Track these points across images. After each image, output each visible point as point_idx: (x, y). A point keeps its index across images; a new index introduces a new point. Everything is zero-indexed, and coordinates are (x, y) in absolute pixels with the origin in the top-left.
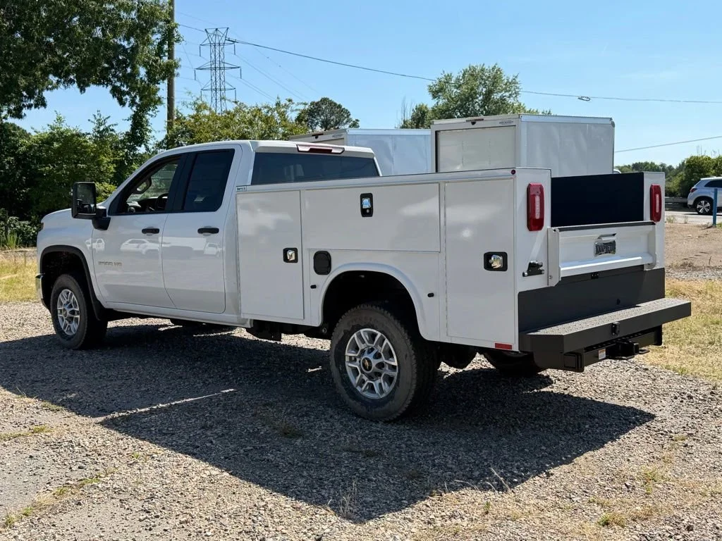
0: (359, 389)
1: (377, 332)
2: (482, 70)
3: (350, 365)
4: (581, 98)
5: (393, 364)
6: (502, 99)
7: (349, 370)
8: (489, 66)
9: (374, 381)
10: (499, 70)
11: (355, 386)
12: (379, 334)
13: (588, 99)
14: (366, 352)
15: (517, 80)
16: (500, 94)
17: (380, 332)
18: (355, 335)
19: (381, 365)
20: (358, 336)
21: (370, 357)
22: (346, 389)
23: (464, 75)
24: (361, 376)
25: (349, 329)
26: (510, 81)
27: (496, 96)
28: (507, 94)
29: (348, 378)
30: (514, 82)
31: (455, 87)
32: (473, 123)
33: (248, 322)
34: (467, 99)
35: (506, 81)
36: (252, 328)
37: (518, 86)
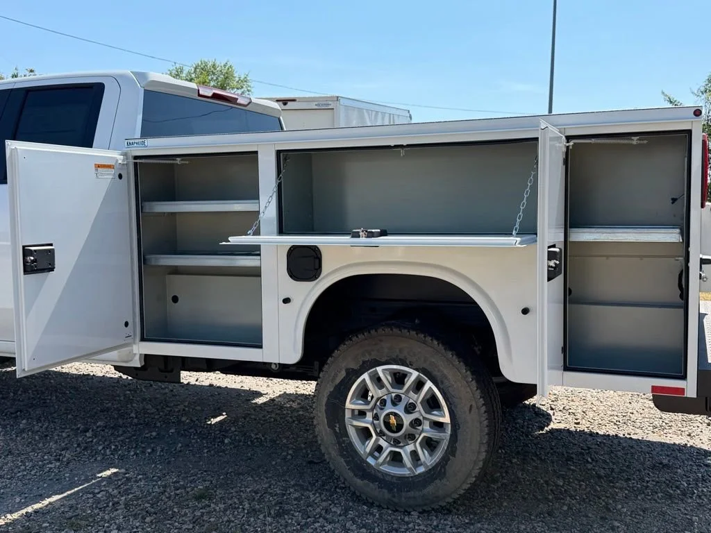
0: (371, 461)
1: (411, 371)
3: (356, 423)
5: (441, 420)
7: (352, 432)
8: (220, 62)
9: (401, 447)
11: (364, 457)
12: (415, 374)
14: (389, 403)
17: (417, 370)
18: (366, 376)
19: (416, 423)
20: (371, 378)
21: (400, 410)
22: (348, 463)
24: (377, 440)
25: (354, 366)
29: (351, 444)
33: (137, 358)
36: (142, 367)
37: (249, 84)
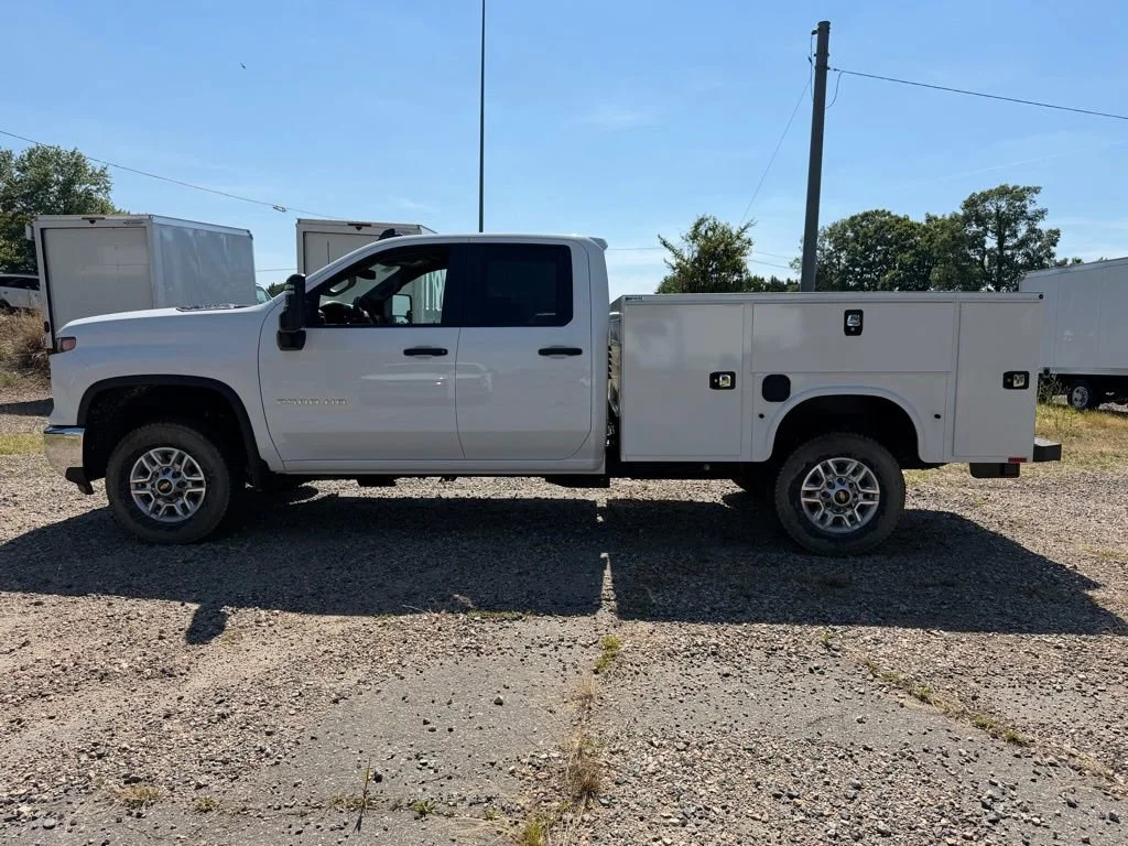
2: (58, 154)
4: (276, 208)
6: (88, 193)
10: (80, 156)
13: (284, 210)
15: (107, 172)
16: (83, 187)
23: (30, 155)
26: (97, 171)
27: (79, 189)
28: (94, 188)
30: (102, 174)
31: (18, 169)
32: (92, 221)
34: (39, 187)
35: (91, 171)
